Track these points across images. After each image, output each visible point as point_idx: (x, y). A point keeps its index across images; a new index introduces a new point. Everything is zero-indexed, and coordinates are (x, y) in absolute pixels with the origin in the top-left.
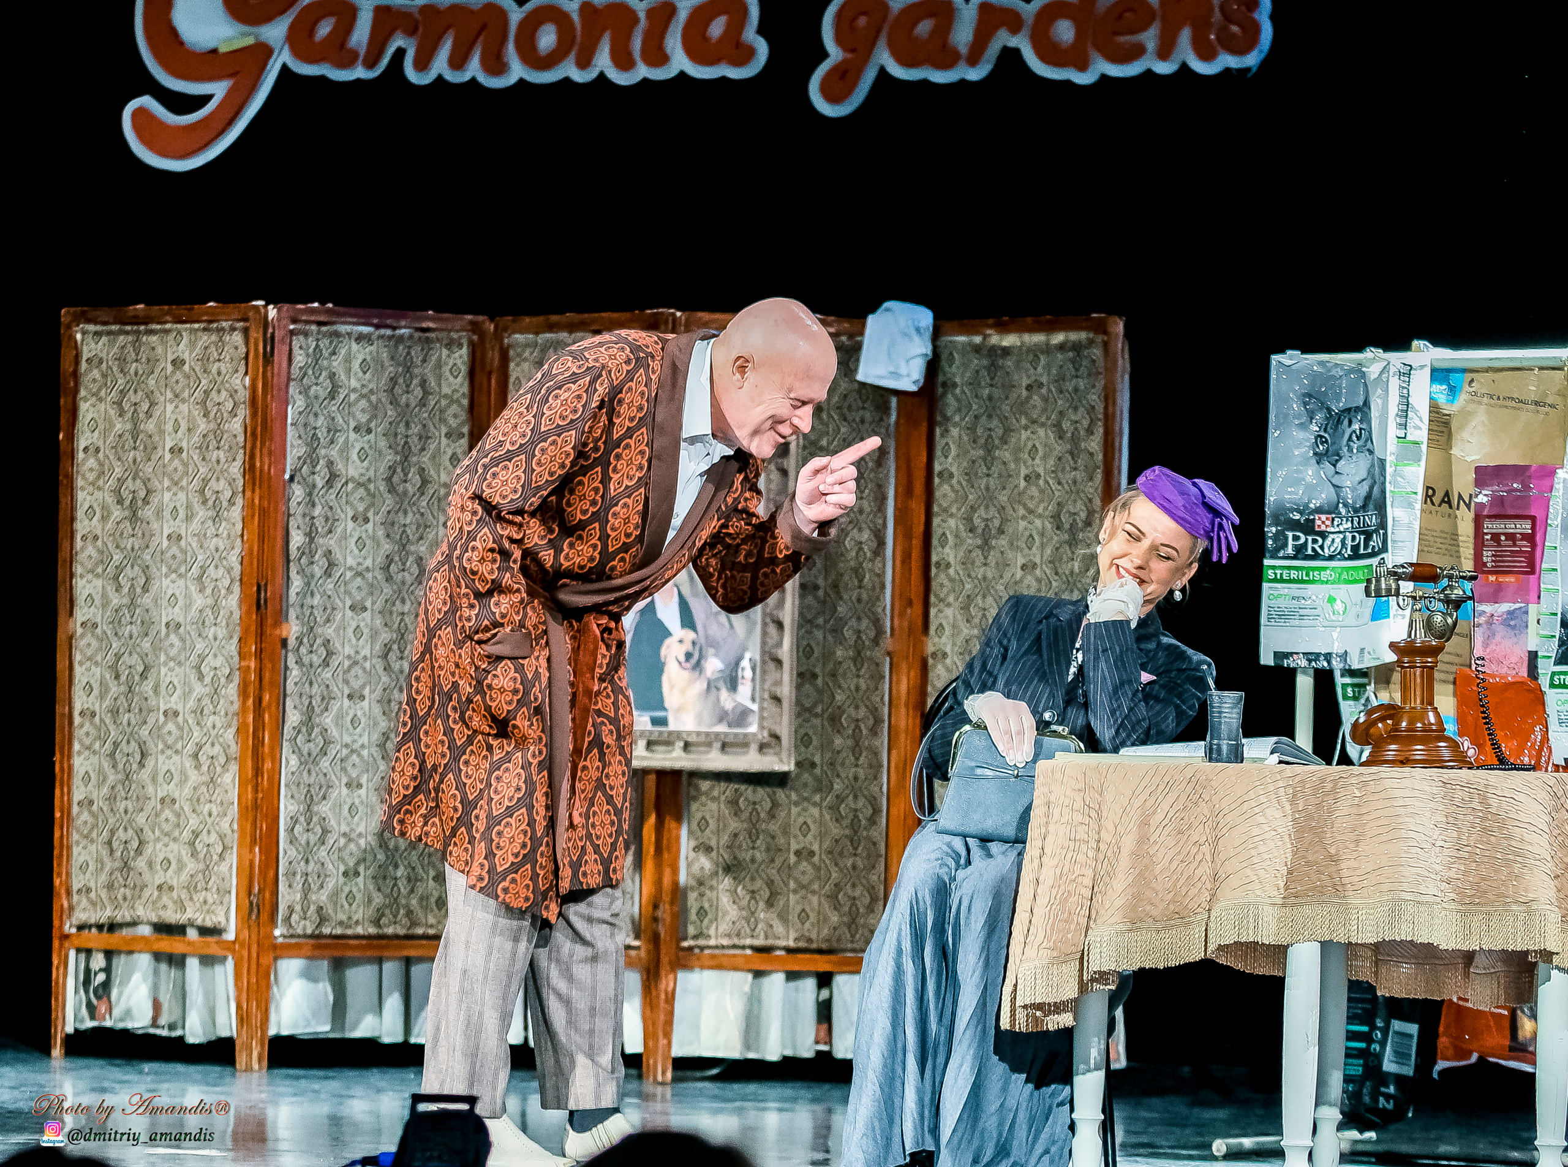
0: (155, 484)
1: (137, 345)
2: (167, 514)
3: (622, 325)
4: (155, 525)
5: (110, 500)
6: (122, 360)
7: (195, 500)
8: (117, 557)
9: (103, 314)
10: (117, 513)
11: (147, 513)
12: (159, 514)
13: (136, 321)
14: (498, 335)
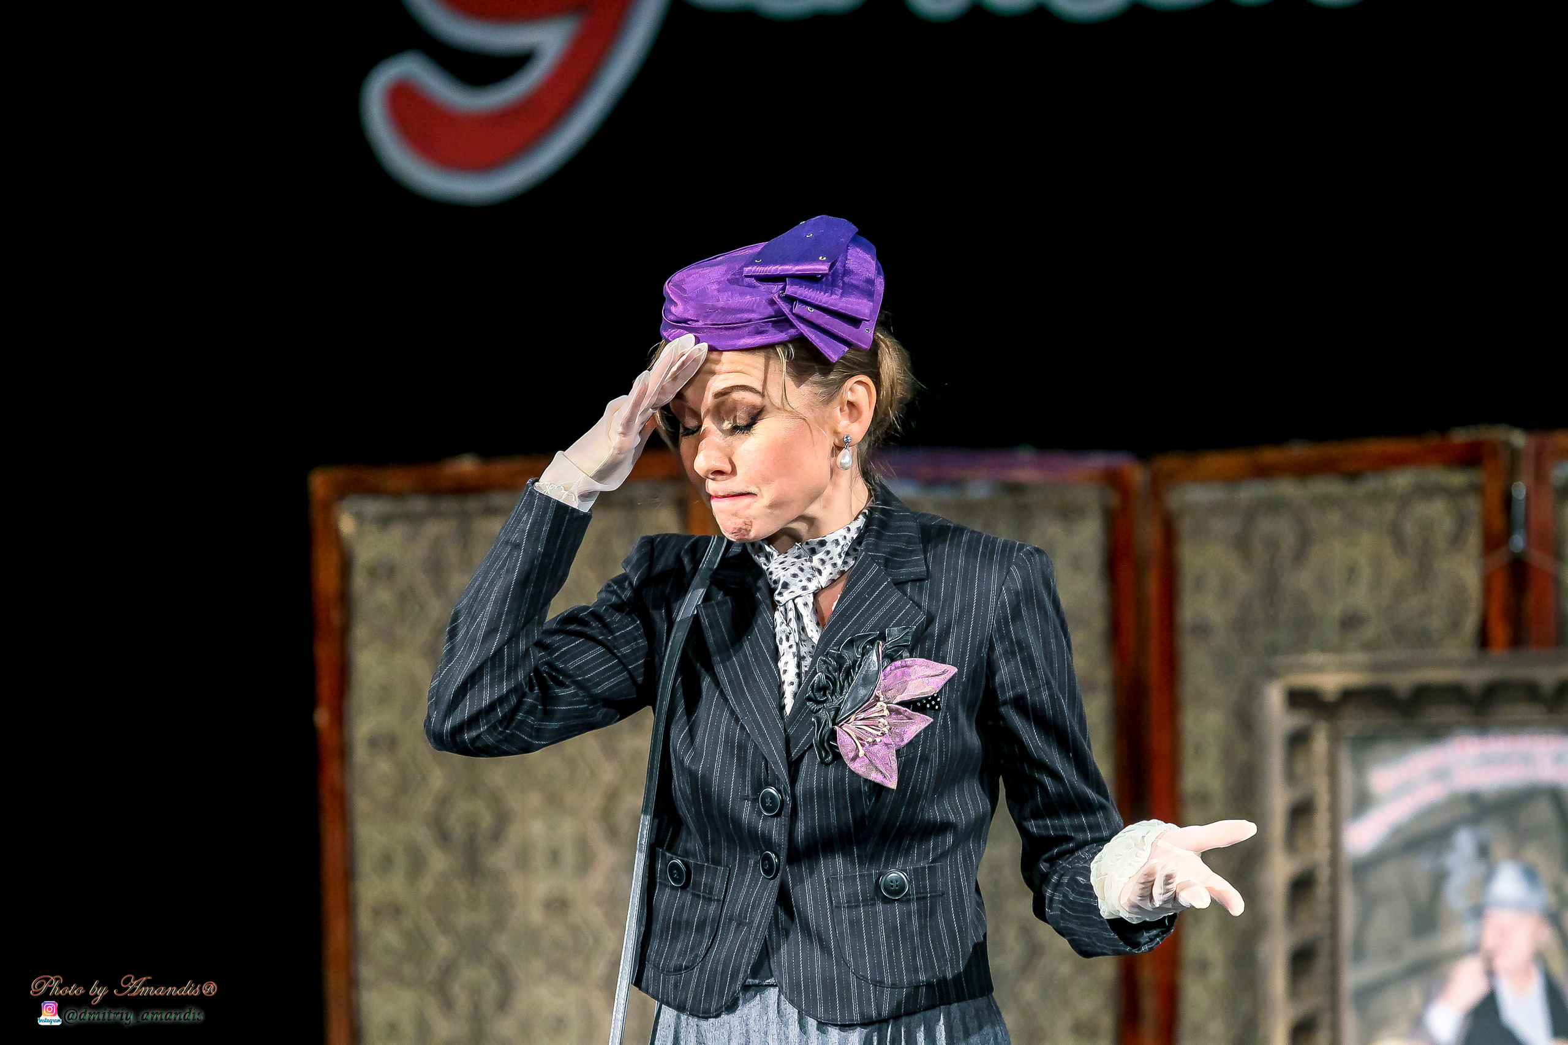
0: (513, 801)
1: (465, 537)
2: (539, 859)
3: (1400, 461)
4: (516, 884)
5: (423, 836)
6: (436, 568)
7: (596, 834)
8: (443, 947)
9: (395, 478)
10: (439, 861)
11: (500, 859)
12: (523, 860)
13: (463, 489)
14: (1157, 488)
